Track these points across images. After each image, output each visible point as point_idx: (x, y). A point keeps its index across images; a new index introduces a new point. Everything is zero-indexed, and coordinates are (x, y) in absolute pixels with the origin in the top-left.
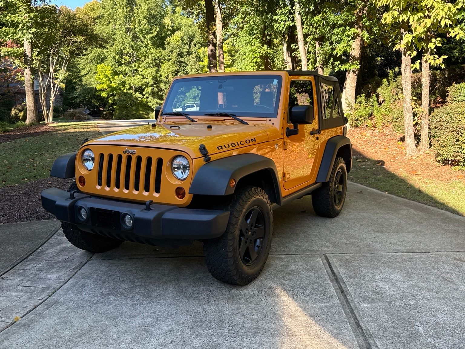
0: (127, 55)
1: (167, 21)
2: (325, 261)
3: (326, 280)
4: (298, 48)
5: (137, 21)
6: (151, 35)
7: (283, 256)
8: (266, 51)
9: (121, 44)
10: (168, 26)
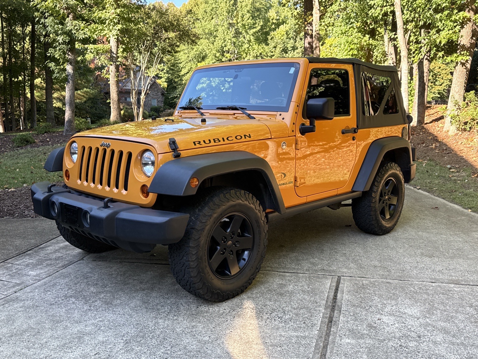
0: (228, 53)
1: (272, 14)
2: (334, 284)
3: (320, 305)
4: (397, 38)
5: (240, 15)
6: (254, 30)
7: (287, 274)
8: (367, 42)
9: (223, 41)
10: (272, 19)
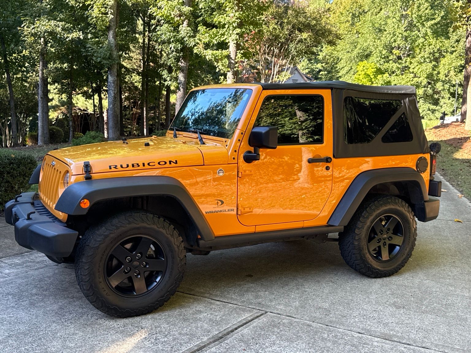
0: (398, 49)
2: (250, 318)
3: (209, 335)
5: (415, 6)
6: (433, 22)
7: (218, 303)
9: (392, 35)
